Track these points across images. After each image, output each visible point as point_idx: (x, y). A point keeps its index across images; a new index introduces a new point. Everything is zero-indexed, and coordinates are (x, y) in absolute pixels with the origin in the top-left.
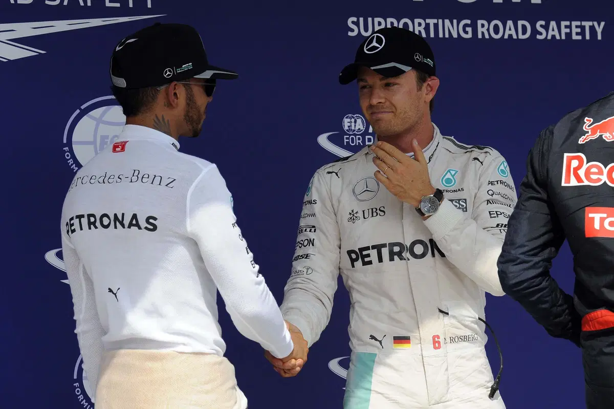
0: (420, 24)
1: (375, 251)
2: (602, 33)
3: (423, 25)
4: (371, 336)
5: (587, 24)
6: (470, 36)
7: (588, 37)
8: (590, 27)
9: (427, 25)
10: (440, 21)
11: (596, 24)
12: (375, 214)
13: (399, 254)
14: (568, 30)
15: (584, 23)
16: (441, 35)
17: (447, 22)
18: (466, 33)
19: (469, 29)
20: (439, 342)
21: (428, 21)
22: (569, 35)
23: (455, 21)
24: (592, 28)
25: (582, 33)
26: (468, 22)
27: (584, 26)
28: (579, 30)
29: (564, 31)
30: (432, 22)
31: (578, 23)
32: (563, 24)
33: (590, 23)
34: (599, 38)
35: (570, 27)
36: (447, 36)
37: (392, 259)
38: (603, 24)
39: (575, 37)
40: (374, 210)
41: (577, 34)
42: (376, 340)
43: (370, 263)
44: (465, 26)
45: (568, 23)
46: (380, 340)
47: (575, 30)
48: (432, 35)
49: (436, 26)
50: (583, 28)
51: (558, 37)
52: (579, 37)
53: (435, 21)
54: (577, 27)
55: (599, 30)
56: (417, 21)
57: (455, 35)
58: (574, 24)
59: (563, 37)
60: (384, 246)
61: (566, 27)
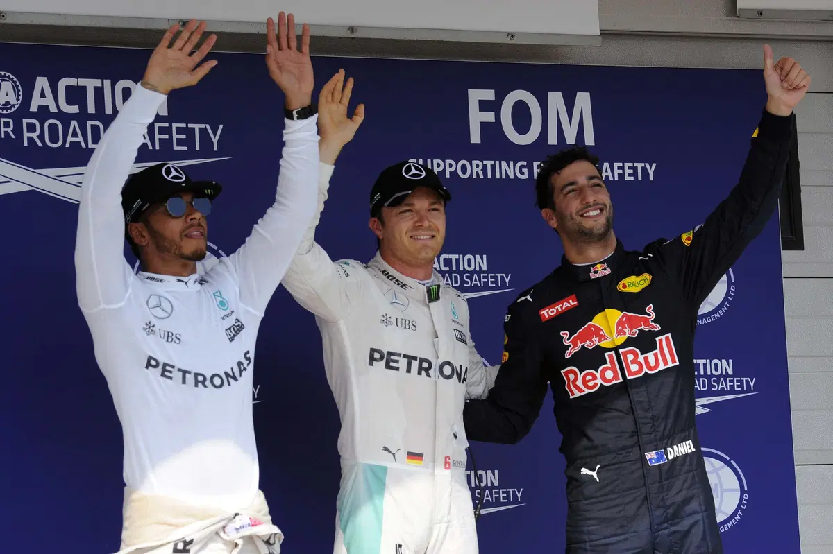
0: (477, 166)
1: (406, 360)
2: (654, 173)
3: (481, 167)
4: (384, 447)
5: (639, 165)
6: (526, 177)
7: (640, 178)
8: (642, 167)
9: (485, 167)
10: (497, 162)
11: (647, 165)
12: (407, 327)
13: (427, 370)
14: (621, 171)
15: (636, 165)
16: (498, 177)
17: (504, 163)
18: (522, 174)
19: (525, 171)
20: (449, 463)
21: (485, 162)
22: (621, 176)
23: (511, 163)
24: (644, 170)
25: (635, 174)
26: (524, 163)
27: (637, 167)
28: (631, 171)
29: (617, 172)
30: (489, 163)
31: (631, 165)
32: (616, 165)
33: (643, 165)
34: (651, 178)
35: (622, 168)
36: (504, 177)
37: (420, 373)
38: (654, 165)
39: (627, 178)
40: (407, 322)
41: (630, 175)
42: (390, 452)
43: (397, 369)
44: (522, 167)
45: (621, 164)
46: (394, 452)
47: (627, 171)
48: (489, 176)
49: (493, 167)
50: (635, 169)
51: (611, 178)
52: (632, 178)
53: (492, 162)
54: (629, 168)
55: (651, 172)
56: (474, 162)
57: (512, 176)
58: (627, 165)
59: (616, 178)
60: (415, 358)
61: (619, 168)
